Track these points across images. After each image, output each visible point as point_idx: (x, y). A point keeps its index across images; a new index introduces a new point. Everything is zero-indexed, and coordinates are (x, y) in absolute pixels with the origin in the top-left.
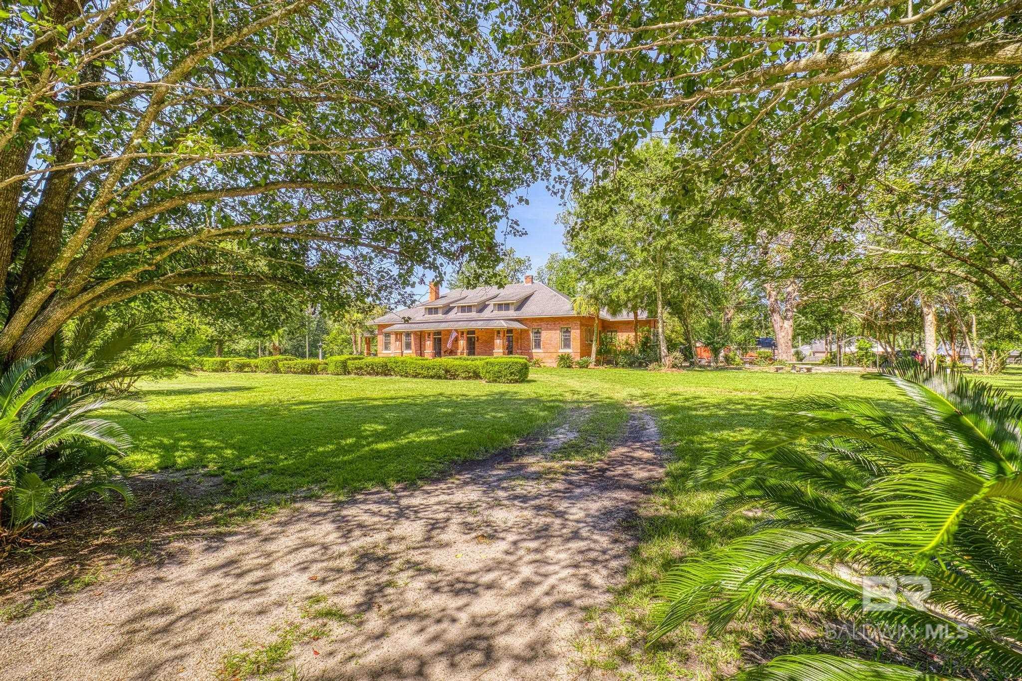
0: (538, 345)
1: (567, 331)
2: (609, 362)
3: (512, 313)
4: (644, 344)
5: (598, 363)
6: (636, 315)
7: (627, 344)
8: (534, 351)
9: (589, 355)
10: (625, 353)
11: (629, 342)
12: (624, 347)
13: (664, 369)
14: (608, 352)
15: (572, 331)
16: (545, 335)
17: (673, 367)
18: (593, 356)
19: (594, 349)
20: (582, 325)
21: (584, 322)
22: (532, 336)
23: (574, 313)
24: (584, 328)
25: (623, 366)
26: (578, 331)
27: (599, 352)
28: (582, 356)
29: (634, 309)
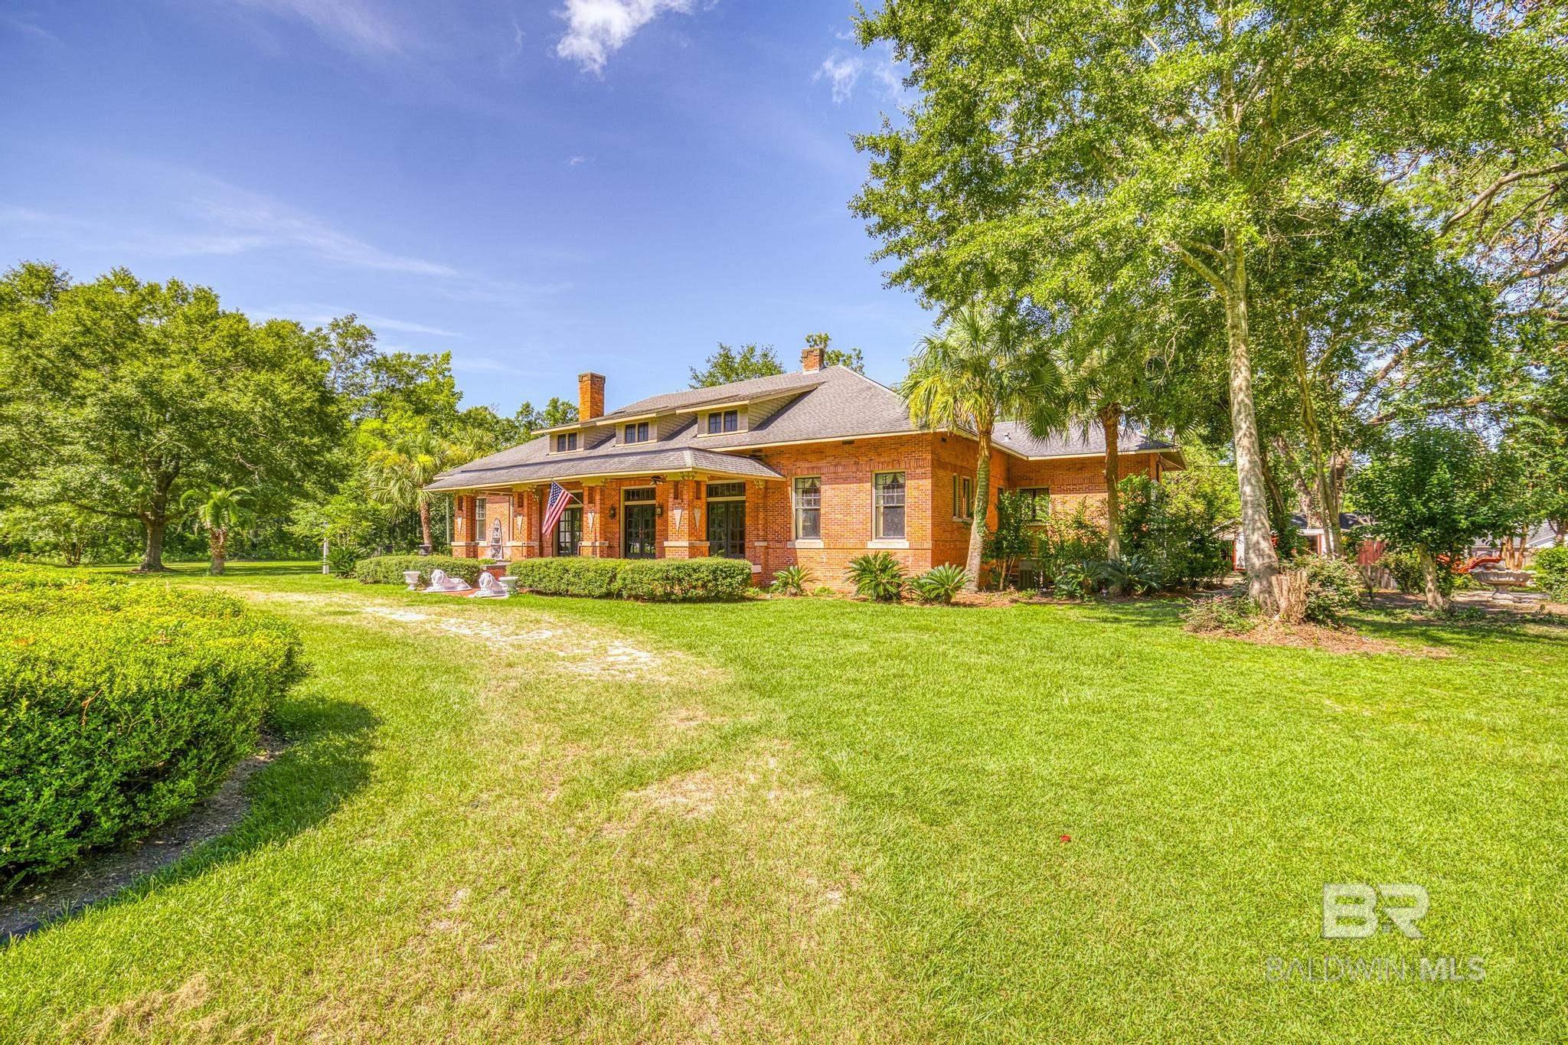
0: (813, 529)
1: (896, 485)
2: (1022, 580)
3: (743, 437)
4: (1134, 527)
5: (987, 584)
6: (1112, 437)
7: (1080, 525)
8: (800, 544)
9: (961, 561)
10: (1077, 553)
11: (1086, 519)
12: (1071, 535)
13: (1267, 630)
14: (1024, 546)
15: (910, 484)
16: (831, 494)
17: (1310, 617)
18: (974, 560)
19: (976, 539)
20: (938, 464)
21: (946, 456)
22: (796, 502)
23: (911, 427)
24: (946, 476)
25: (1071, 596)
26: (927, 484)
27: (993, 549)
28: (936, 562)
29: (1108, 415)
